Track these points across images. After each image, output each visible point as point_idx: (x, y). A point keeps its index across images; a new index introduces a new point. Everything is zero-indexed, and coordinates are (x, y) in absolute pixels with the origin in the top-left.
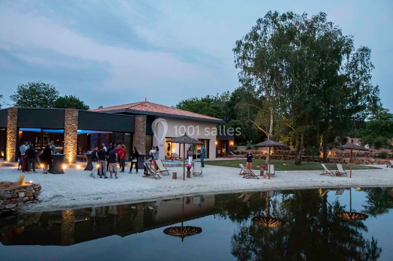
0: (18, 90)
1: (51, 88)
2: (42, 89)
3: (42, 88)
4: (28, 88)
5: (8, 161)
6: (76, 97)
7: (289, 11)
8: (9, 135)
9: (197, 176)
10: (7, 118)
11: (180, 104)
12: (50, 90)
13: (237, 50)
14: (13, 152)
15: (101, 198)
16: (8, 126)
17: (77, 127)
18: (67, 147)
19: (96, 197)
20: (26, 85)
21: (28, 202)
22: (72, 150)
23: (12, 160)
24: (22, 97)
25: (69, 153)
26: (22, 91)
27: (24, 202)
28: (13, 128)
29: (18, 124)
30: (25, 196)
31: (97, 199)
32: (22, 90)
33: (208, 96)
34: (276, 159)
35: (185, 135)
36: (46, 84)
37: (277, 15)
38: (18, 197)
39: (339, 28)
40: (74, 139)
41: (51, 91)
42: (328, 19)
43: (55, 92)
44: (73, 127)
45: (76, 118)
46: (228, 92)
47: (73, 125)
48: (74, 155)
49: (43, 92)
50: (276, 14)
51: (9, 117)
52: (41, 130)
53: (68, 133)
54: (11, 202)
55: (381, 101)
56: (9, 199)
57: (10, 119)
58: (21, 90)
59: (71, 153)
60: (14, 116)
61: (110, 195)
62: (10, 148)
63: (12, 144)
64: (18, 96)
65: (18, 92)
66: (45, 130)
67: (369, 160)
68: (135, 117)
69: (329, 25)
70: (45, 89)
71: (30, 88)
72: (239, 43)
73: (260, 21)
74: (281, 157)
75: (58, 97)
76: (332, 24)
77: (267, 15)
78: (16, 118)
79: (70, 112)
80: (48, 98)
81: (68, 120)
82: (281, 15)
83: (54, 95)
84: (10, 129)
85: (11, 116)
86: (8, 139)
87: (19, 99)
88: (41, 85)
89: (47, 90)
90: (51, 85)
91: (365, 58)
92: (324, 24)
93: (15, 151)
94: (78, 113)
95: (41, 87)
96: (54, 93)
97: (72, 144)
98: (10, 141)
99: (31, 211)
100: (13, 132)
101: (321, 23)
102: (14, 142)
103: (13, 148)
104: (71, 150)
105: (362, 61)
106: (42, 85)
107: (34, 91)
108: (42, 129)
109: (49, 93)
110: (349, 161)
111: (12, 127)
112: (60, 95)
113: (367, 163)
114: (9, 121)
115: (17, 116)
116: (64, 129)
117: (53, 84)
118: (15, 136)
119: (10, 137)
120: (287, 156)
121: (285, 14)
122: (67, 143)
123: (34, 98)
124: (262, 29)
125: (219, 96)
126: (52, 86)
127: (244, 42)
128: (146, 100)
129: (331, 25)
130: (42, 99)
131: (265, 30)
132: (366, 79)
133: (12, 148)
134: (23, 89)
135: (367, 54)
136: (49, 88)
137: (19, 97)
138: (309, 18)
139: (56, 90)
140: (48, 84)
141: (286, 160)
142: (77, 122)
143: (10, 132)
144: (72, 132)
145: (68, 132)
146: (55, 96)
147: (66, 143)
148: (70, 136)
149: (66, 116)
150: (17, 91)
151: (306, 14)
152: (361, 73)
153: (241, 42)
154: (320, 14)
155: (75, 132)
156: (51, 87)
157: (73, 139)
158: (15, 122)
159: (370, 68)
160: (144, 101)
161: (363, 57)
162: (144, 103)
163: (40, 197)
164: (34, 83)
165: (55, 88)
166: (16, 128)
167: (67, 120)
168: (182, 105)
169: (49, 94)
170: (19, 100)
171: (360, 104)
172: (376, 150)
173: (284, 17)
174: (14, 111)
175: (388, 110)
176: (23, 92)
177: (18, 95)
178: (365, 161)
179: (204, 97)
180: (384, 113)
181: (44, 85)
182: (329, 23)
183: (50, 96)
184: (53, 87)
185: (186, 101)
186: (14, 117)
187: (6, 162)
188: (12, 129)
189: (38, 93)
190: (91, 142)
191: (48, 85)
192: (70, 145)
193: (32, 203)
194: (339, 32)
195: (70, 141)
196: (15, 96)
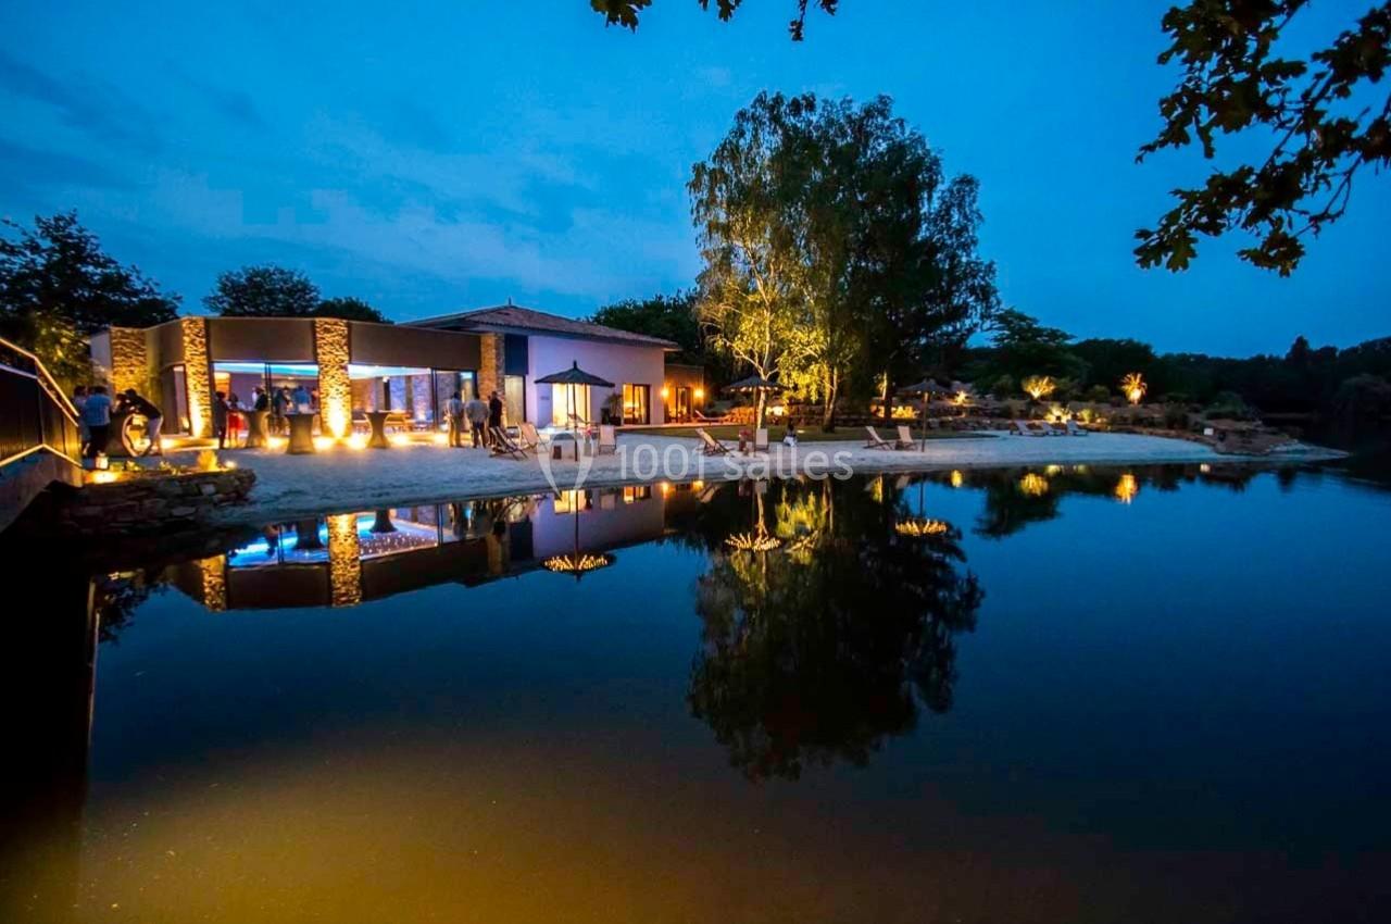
0: (220, 285)
1: (298, 279)
2: (277, 282)
3: (278, 280)
4: (243, 280)
5: (198, 435)
6: (361, 301)
7: (805, 91)
9: (605, 453)
10: (182, 341)
11: (599, 314)
12: (296, 286)
13: (695, 185)
14: (206, 416)
15: (388, 494)
17: (348, 359)
18: (329, 402)
19: (377, 492)
20: (239, 274)
21: (224, 504)
22: (340, 409)
24: (231, 301)
26: (230, 288)
27: (215, 505)
28: (198, 362)
29: (209, 353)
30: (217, 493)
31: (380, 495)
32: (229, 284)
35: (575, 368)
36: (285, 271)
37: (782, 101)
38: (200, 493)
39: (920, 133)
40: (341, 385)
41: (299, 286)
42: (896, 112)
43: (309, 290)
44: (336, 359)
45: (344, 338)
47: (337, 352)
48: (346, 420)
49: (281, 291)
50: (778, 100)
51: (186, 339)
52: (266, 367)
53: (327, 372)
54: (183, 504)
55: (998, 294)
56: (178, 496)
57: (190, 343)
58: (225, 285)
60: (199, 336)
61: (409, 489)
64: (221, 300)
65: (221, 290)
66: (274, 367)
67: (978, 423)
68: (480, 336)
69: (897, 125)
70: (285, 282)
71: (249, 279)
72: (699, 169)
73: (742, 115)
75: (318, 300)
76: (905, 124)
77: (757, 101)
78: (203, 340)
79: (327, 326)
80: (295, 303)
82: (790, 100)
83: (307, 297)
84: (192, 365)
85: (192, 335)
86: (191, 386)
87: (226, 305)
88: (274, 274)
89: (291, 284)
90: (297, 273)
91: (967, 199)
92: (887, 123)
93: (209, 413)
94: (345, 328)
95: (275, 277)
97: (341, 395)
98: (197, 392)
99: (230, 520)
100: (199, 373)
101: (880, 120)
104: (338, 408)
105: (960, 206)
106: (276, 272)
107: (259, 286)
108: (269, 363)
109: (297, 292)
110: (937, 425)
112: (322, 297)
113: (974, 429)
114: (189, 349)
115: (205, 337)
116: (316, 363)
117: (303, 271)
118: (205, 381)
119: (195, 382)
121: (798, 101)
123: (261, 305)
124: (748, 136)
125: (682, 296)
126: (301, 274)
127: (710, 165)
128: (510, 304)
129: (901, 125)
130: (280, 305)
131: (755, 136)
132: (965, 247)
133: (202, 409)
134: (232, 282)
135: (972, 190)
136: (294, 279)
137: (223, 302)
138: (856, 109)
139: (312, 283)
140: (291, 271)
142: (345, 348)
143: (192, 372)
144: (337, 370)
145: (328, 369)
146: (311, 298)
148: (333, 377)
149: (318, 335)
150: (217, 288)
151: (850, 101)
152: (959, 232)
153: (703, 167)
154: (877, 99)
155: (343, 370)
156: (299, 277)
157: (339, 385)
158: (202, 349)
159: (976, 221)
160: (506, 304)
161: (963, 197)
162: (506, 308)
163: (252, 495)
164: (256, 269)
165: (309, 279)
166: (206, 364)
167: (324, 344)
168: (603, 317)
170: (224, 309)
171: (955, 302)
172: (995, 402)
173: (796, 107)
174: (198, 324)
175: (1035, 321)
176: (232, 290)
177: (222, 297)
178: (970, 424)
179: (651, 299)
180: (1026, 327)
181: (282, 272)
182: (896, 121)
184: (303, 277)
185: (611, 308)
186: (198, 338)
187: (191, 438)
188: (195, 366)
189: (270, 293)
190: (392, 394)
191: (291, 273)
192: (335, 398)
193: (234, 505)
194: (920, 141)
195: (335, 389)
196: (214, 298)
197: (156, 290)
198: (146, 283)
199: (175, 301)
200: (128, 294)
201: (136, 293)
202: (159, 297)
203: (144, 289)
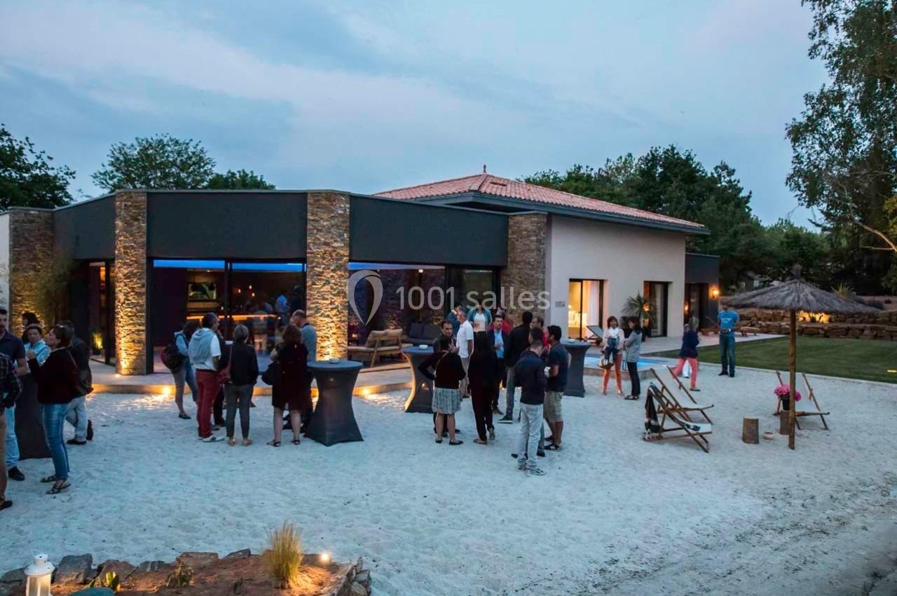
0: (113, 160)
1: (193, 150)
2: (171, 154)
3: (172, 152)
4: (136, 153)
5: (124, 371)
8: (122, 284)
10: (114, 227)
12: (190, 158)
14: (139, 342)
16: (117, 252)
17: (347, 254)
18: (319, 322)
20: (132, 146)
22: (334, 334)
23: (135, 370)
24: (123, 177)
25: (324, 344)
26: (122, 162)
28: (136, 262)
29: (149, 245)
32: (122, 158)
33: (577, 166)
34: (847, 334)
36: (179, 142)
40: (338, 294)
41: (194, 159)
43: (203, 162)
44: (334, 254)
45: (344, 222)
46: (630, 155)
47: (336, 245)
48: (341, 349)
49: (174, 164)
51: (119, 223)
52: (226, 266)
53: (320, 274)
57: (124, 230)
58: (118, 159)
59: (332, 341)
60: (137, 220)
62: (130, 327)
63: (135, 315)
64: (111, 175)
65: (112, 164)
66: (236, 266)
68: (508, 216)
70: (179, 154)
71: (142, 152)
74: (862, 330)
75: (212, 174)
78: (144, 225)
79: (324, 202)
80: (188, 178)
81: (319, 230)
83: (202, 170)
84: (125, 264)
85: (128, 218)
86: (121, 297)
87: (115, 180)
88: (168, 145)
89: (185, 156)
90: (192, 144)
93: (143, 336)
94: (348, 206)
95: (169, 149)
96: (202, 164)
97: (334, 312)
98: (128, 304)
100: (135, 275)
102: (141, 306)
103: (138, 327)
104: (331, 332)
106: (170, 143)
107: (151, 159)
108: (230, 260)
109: (190, 166)
111: (133, 256)
112: (216, 170)
114: (122, 238)
115: (145, 219)
116: (303, 260)
117: (200, 142)
118: (143, 286)
119: (127, 289)
120: (884, 329)
122: (318, 310)
126: (197, 145)
128: (485, 171)
130: (171, 180)
133: (133, 329)
134: (125, 155)
136: (189, 150)
137: (114, 177)
139: (207, 156)
140: (187, 141)
141: (881, 337)
142: (346, 235)
143: (124, 275)
144: (334, 271)
145: (321, 270)
146: (205, 172)
147: (311, 309)
148: (328, 282)
149: (310, 217)
150: (108, 163)
155: (340, 270)
156: (195, 148)
157: (334, 295)
158: (141, 240)
164: (150, 140)
165: (205, 150)
166: (144, 261)
167: (315, 228)
169: (189, 168)
170: (114, 185)
174: (137, 202)
176: (123, 164)
177: (112, 172)
181: (177, 143)
183: (192, 172)
184: (199, 148)
186: (136, 223)
187: (117, 378)
188: (130, 265)
189: (162, 166)
191: (187, 144)
192: (328, 316)
195: (328, 302)
196: (104, 174)
197: (50, 164)
198: (38, 157)
199: (65, 176)
200: (19, 169)
201: (28, 169)
202: (51, 173)
203: (36, 163)
